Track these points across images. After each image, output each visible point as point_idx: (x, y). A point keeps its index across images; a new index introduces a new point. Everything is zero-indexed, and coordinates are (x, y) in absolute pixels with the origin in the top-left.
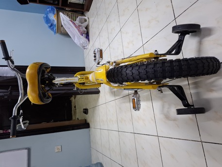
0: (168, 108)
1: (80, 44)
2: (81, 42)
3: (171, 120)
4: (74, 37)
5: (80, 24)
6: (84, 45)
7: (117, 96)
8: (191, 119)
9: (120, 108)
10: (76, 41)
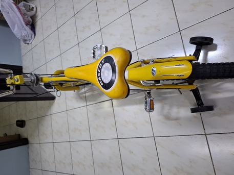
0: (169, 110)
1: (21, 35)
2: (23, 34)
3: (172, 120)
4: (14, 26)
5: (26, 12)
6: (26, 38)
7: (90, 101)
8: (195, 117)
9: (96, 115)
10: (16, 31)
